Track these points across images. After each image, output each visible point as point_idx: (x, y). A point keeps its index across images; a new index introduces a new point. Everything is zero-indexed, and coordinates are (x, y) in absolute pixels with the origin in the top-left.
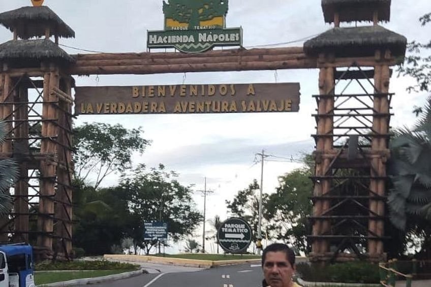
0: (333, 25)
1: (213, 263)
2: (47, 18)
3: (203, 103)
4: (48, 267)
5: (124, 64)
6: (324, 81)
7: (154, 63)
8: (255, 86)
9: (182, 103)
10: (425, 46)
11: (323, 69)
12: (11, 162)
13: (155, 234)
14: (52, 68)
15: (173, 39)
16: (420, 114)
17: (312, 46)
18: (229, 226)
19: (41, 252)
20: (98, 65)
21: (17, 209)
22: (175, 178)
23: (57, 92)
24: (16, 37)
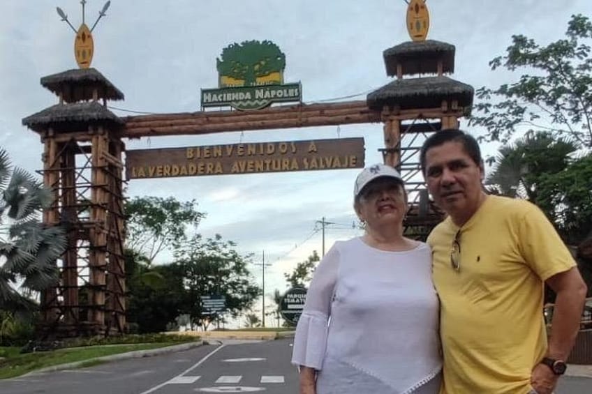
0: (395, 78)
1: (277, 334)
2: (94, 79)
3: (262, 162)
4: (100, 343)
5: (177, 124)
6: (390, 135)
7: (209, 122)
8: (318, 142)
9: (240, 163)
10: (495, 93)
11: (388, 122)
12: (58, 230)
13: (213, 307)
14: (100, 131)
15: (229, 97)
16: (493, 164)
17: (375, 98)
18: (291, 296)
19: (92, 327)
20: (149, 126)
21: (66, 282)
22: (233, 248)
23: (106, 156)
24: (61, 102)
